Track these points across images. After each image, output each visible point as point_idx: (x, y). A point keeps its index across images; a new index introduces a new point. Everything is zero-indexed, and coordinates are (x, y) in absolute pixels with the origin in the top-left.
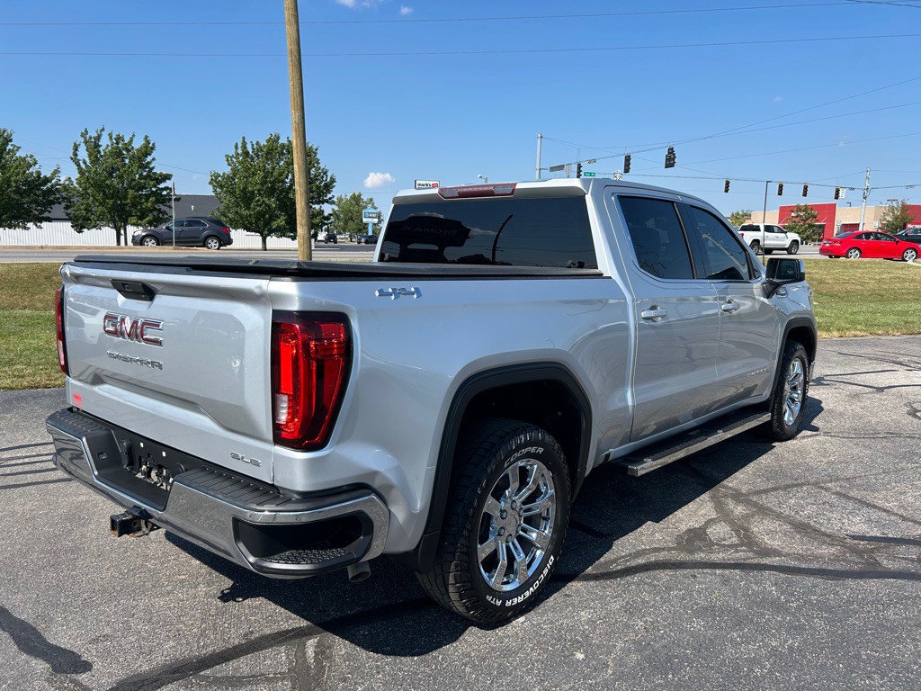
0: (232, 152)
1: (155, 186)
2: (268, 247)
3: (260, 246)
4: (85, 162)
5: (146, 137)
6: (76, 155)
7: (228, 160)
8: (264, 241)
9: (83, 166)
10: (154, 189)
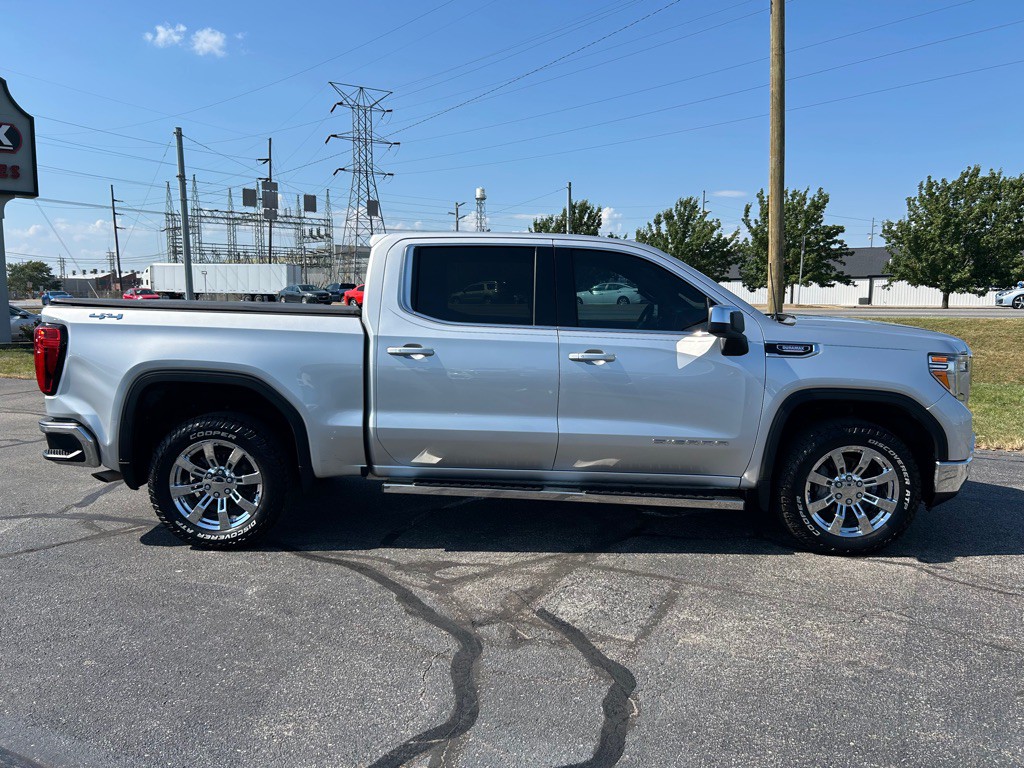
0: (916, 194)
1: (823, 240)
2: (950, 304)
3: (940, 303)
4: (756, 222)
5: (820, 189)
6: (747, 216)
7: (909, 204)
8: (946, 299)
9: (754, 225)
10: (822, 244)
